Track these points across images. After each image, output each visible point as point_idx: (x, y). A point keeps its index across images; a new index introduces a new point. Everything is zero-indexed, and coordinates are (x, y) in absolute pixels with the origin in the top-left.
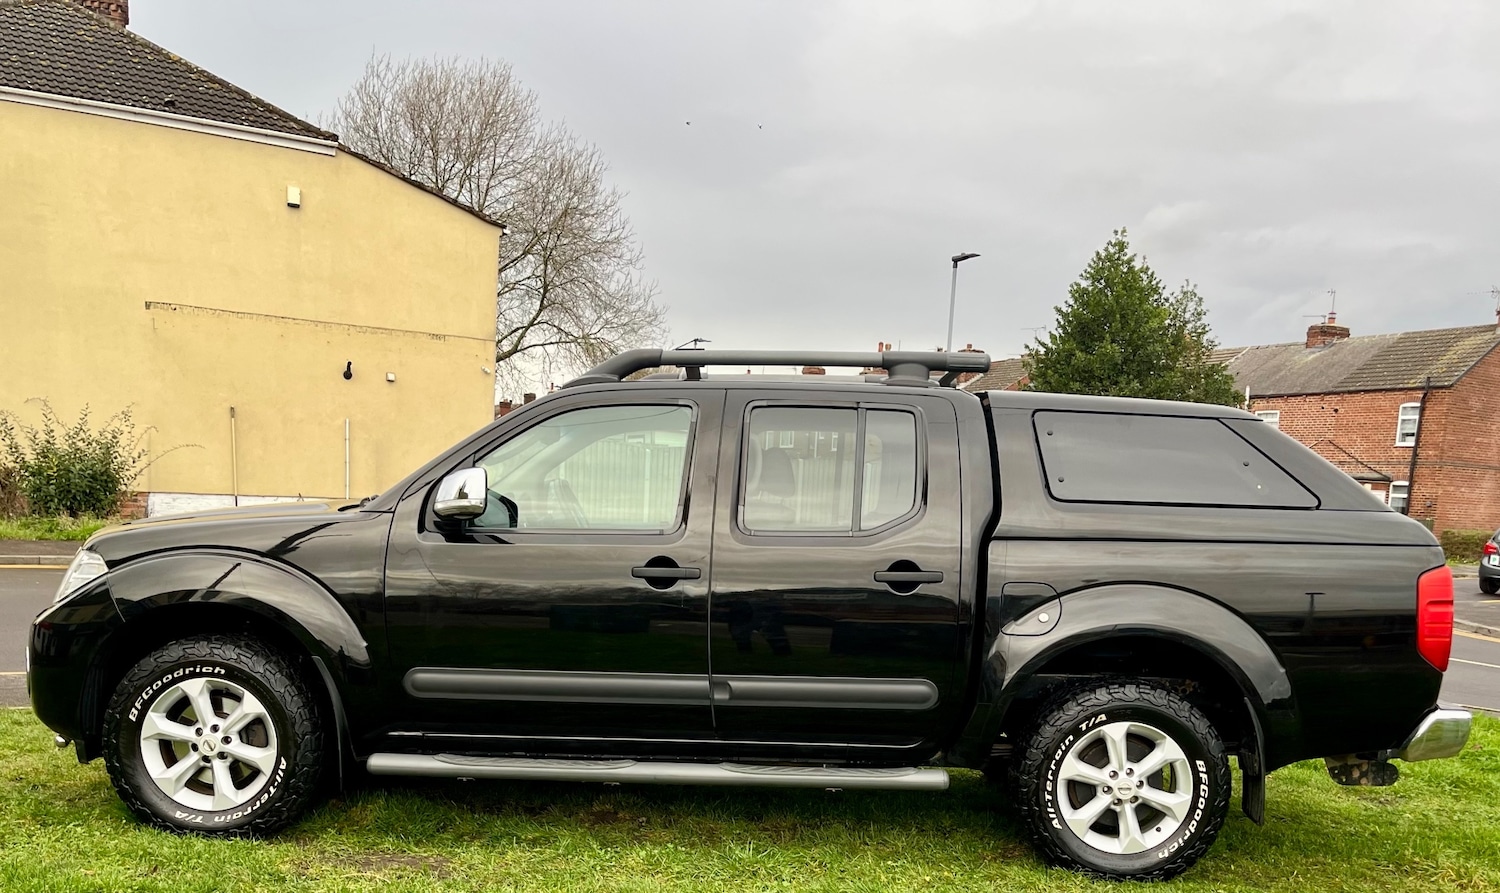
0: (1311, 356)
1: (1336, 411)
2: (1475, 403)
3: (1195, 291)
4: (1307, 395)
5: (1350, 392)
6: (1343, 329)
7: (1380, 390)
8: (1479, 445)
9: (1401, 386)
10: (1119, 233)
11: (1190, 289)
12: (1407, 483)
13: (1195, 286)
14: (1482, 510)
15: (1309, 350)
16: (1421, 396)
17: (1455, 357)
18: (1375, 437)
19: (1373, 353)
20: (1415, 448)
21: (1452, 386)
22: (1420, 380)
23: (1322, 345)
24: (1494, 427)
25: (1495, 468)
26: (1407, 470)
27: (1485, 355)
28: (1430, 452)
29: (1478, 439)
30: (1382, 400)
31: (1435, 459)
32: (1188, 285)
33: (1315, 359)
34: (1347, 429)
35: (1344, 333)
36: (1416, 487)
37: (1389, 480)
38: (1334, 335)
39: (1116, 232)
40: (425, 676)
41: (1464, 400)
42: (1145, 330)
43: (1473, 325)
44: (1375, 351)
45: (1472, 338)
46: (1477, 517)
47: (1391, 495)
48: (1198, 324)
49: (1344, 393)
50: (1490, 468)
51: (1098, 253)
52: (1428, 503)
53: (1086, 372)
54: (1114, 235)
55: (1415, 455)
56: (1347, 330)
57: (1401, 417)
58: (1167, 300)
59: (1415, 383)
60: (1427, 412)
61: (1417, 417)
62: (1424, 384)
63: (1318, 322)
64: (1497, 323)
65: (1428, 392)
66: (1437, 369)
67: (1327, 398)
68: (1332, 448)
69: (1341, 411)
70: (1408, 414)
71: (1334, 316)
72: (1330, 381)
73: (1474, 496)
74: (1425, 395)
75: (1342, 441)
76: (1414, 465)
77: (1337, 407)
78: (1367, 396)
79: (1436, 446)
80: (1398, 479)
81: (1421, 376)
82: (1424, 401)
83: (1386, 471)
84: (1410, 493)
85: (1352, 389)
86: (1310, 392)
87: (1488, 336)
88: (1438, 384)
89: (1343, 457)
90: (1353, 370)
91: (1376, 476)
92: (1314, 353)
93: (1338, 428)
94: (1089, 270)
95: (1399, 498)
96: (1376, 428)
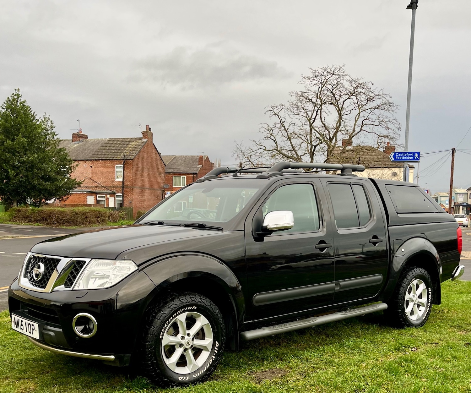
0: (76, 145)
1: (91, 167)
2: (140, 166)
3: (50, 118)
4: (79, 160)
5: (96, 160)
6: (85, 135)
7: (107, 160)
8: (143, 180)
9: (115, 158)
10: (17, 90)
11: (47, 116)
12: (122, 194)
13: (49, 115)
14: (146, 204)
15: (73, 143)
16: (123, 162)
17: (131, 148)
18: (107, 177)
19: (99, 145)
20: (123, 181)
21: (133, 159)
22: (121, 156)
23: (79, 141)
24: (146, 174)
25: (148, 189)
26: (121, 190)
27: (141, 149)
28: (129, 183)
29: (142, 178)
30: (109, 164)
31: (130, 186)
32: (46, 115)
33: (77, 146)
34: (97, 174)
35: (86, 137)
36: (125, 196)
37: (115, 193)
38: (82, 137)
39: (16, 90)
40: (259, 297)
41: (137, 165)
42: (35, 132)
43: (134, 137)
44: (100, 145)
45: (135, 142)
46: (145, 206)
47: (116, 199)
48: (52, 131)
49: (94, 160)
50: (147, 188)
51: (9, 98)
52: (130, 202)
53: (12, 149)
54: (15, 91)
55: (123, 184)
56: (87, 136)
57: (116, 170)
58: (38, 120)
59: (119, 157)
60: (125, 168)
61: (122, 170)
62: (123, 158)
63: (76, 132)
64: (142, 137)
65: (125, 161)
66: (126, 152)
67: (87, 162)
68: (91, 181)
69: (93, 167)
70: (119, 169)
71: (81, 130)
72: (87, 156)
73: (143, 199)
74: (124, 162)
75: (95, 178)
76: (123, 188)
77: (92, 166)
78: (103, 162)
79: (130, 181)
80: (118, 193)
81: (121, 155)
82: (124, 164)
83: (114, 190)
84: (123, 198)
85: (96, 159)
86: (80, 159)
87: (140, 142)
88: (128, 158)
89: (96, 185)
90: (94, 151)
91: (110, 192)
92: (76, 144)
93: (93, 173)
94: (4, 105)
95: (118, 200)
96: (108, 173)
